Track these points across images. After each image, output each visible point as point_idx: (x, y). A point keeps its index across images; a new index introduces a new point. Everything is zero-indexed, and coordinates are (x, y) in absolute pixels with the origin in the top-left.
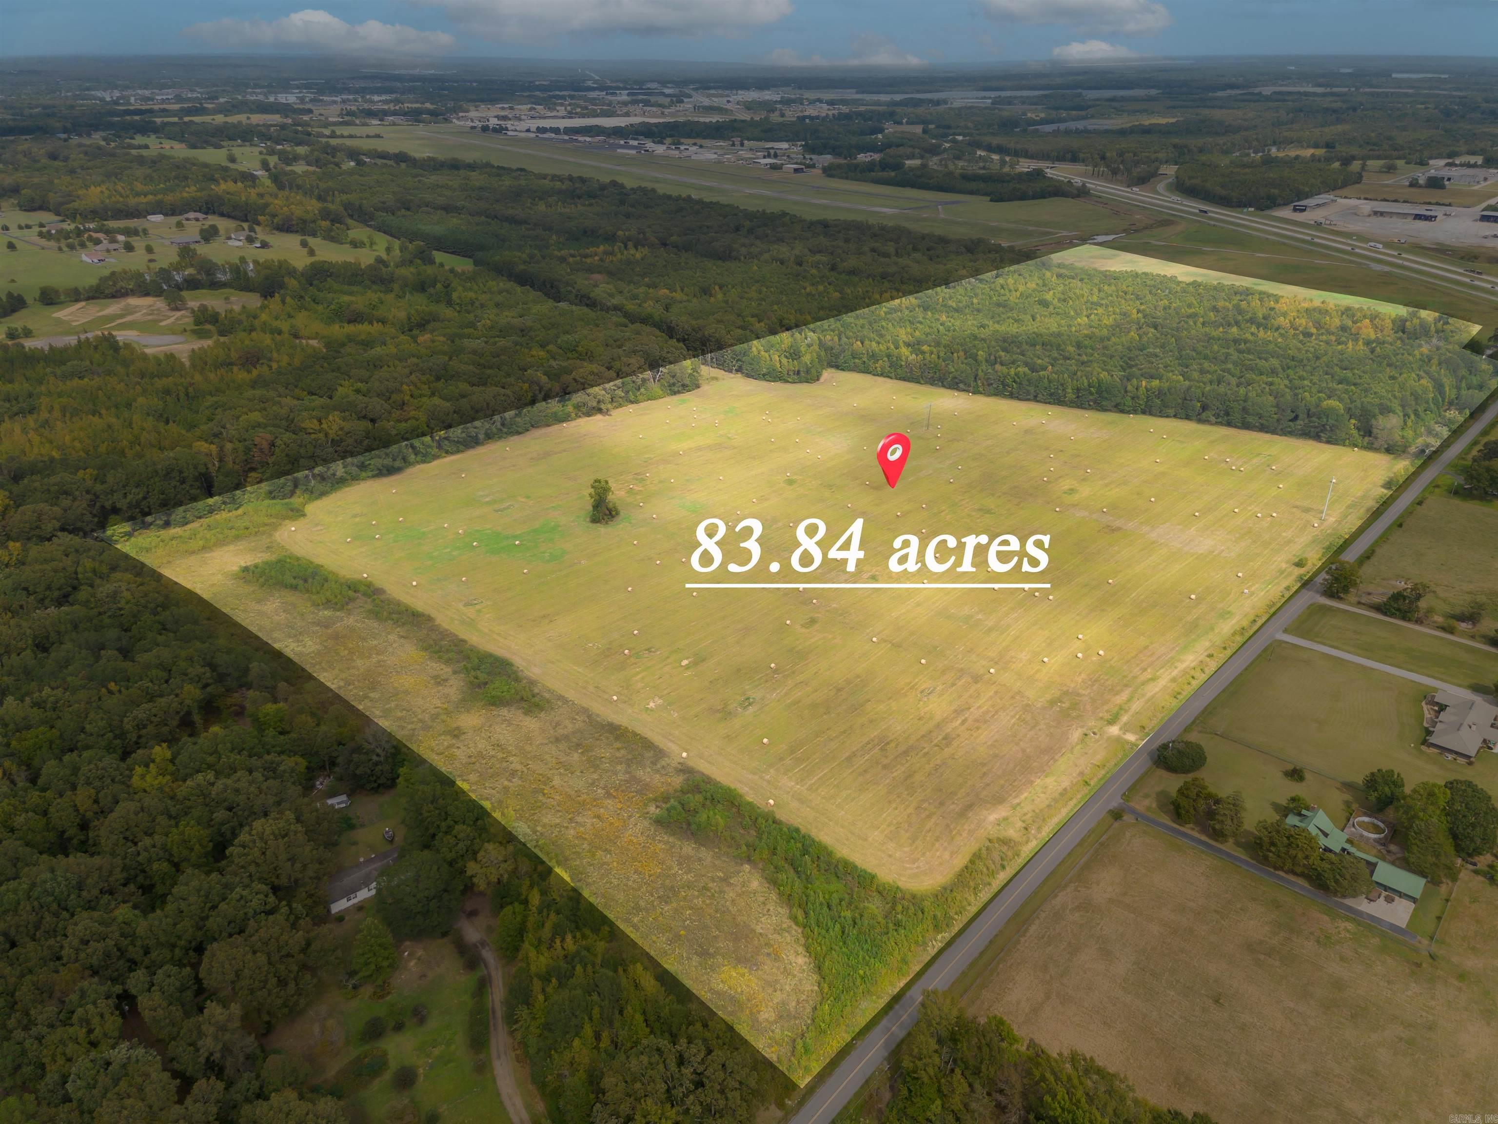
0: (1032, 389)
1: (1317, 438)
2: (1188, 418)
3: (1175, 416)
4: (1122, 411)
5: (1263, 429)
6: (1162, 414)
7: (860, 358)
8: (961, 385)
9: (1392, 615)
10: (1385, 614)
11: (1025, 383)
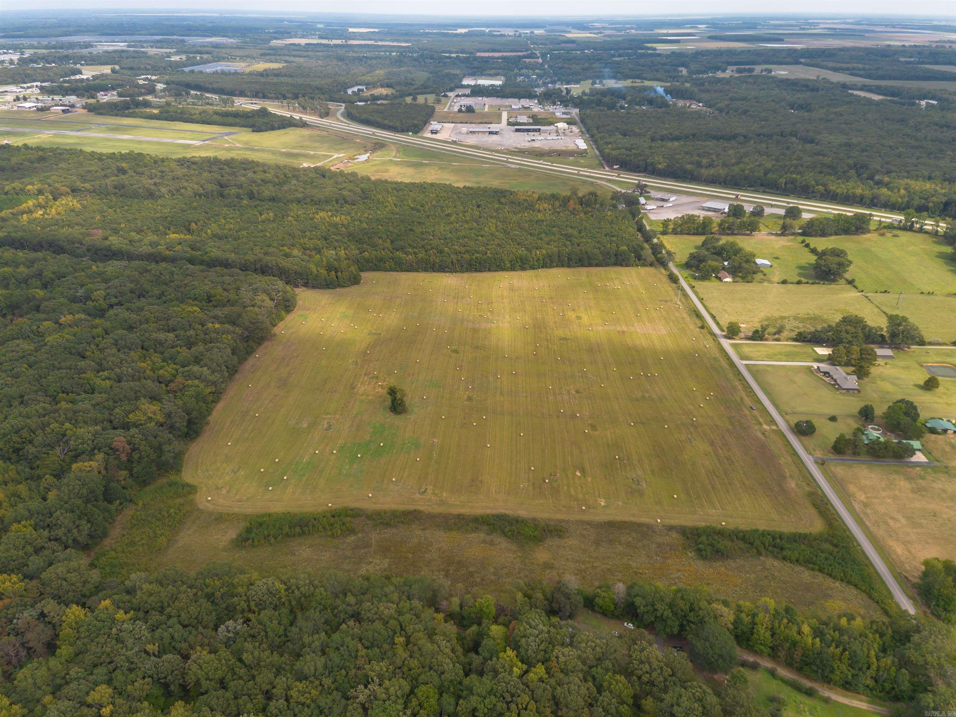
0: (488, 265)
1: (621, 265)
2: (563, 266)
3: (557, 266)
4: (534, 269)
5: (597, 265)
6: (551, 267)
7: (372, 262)
8: (446, 269)
9: (757, 340)
10: (754, 340)
11: (482, 262)
